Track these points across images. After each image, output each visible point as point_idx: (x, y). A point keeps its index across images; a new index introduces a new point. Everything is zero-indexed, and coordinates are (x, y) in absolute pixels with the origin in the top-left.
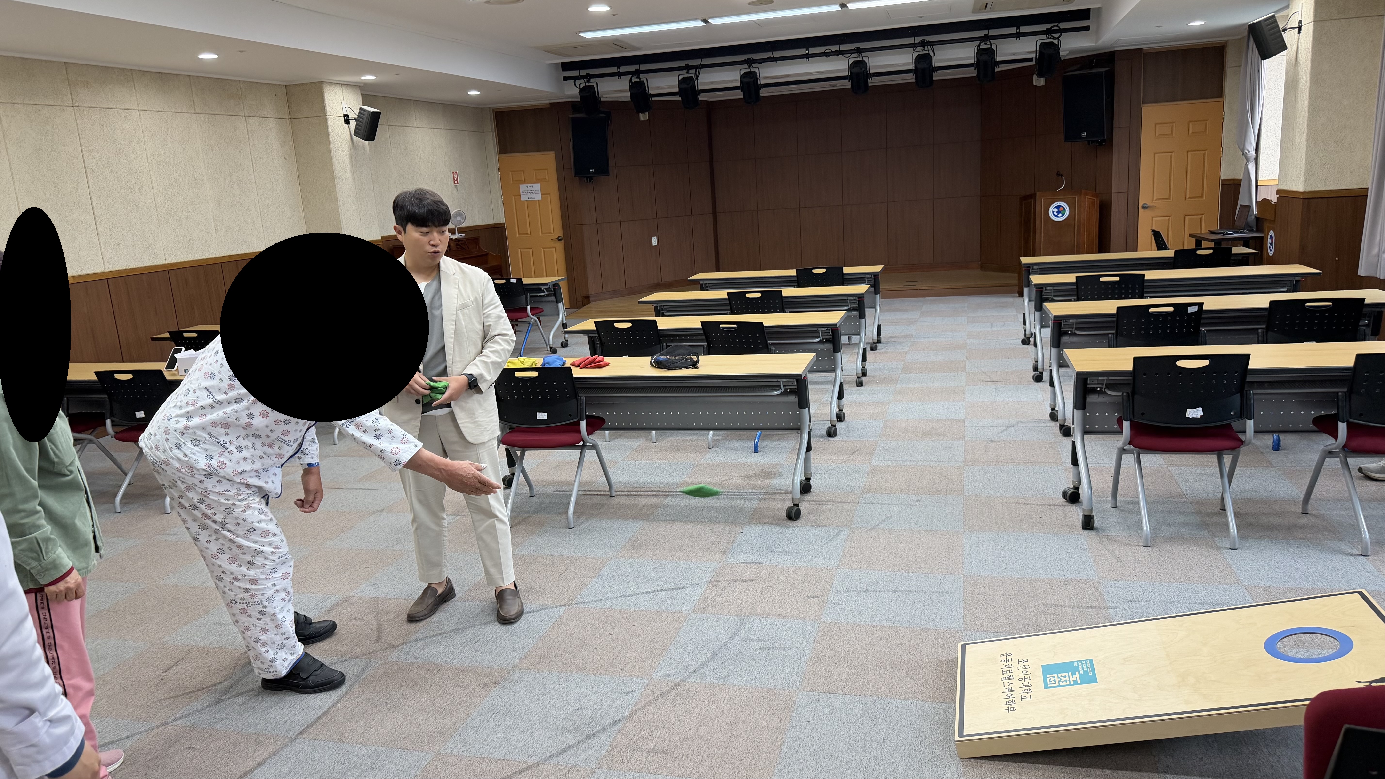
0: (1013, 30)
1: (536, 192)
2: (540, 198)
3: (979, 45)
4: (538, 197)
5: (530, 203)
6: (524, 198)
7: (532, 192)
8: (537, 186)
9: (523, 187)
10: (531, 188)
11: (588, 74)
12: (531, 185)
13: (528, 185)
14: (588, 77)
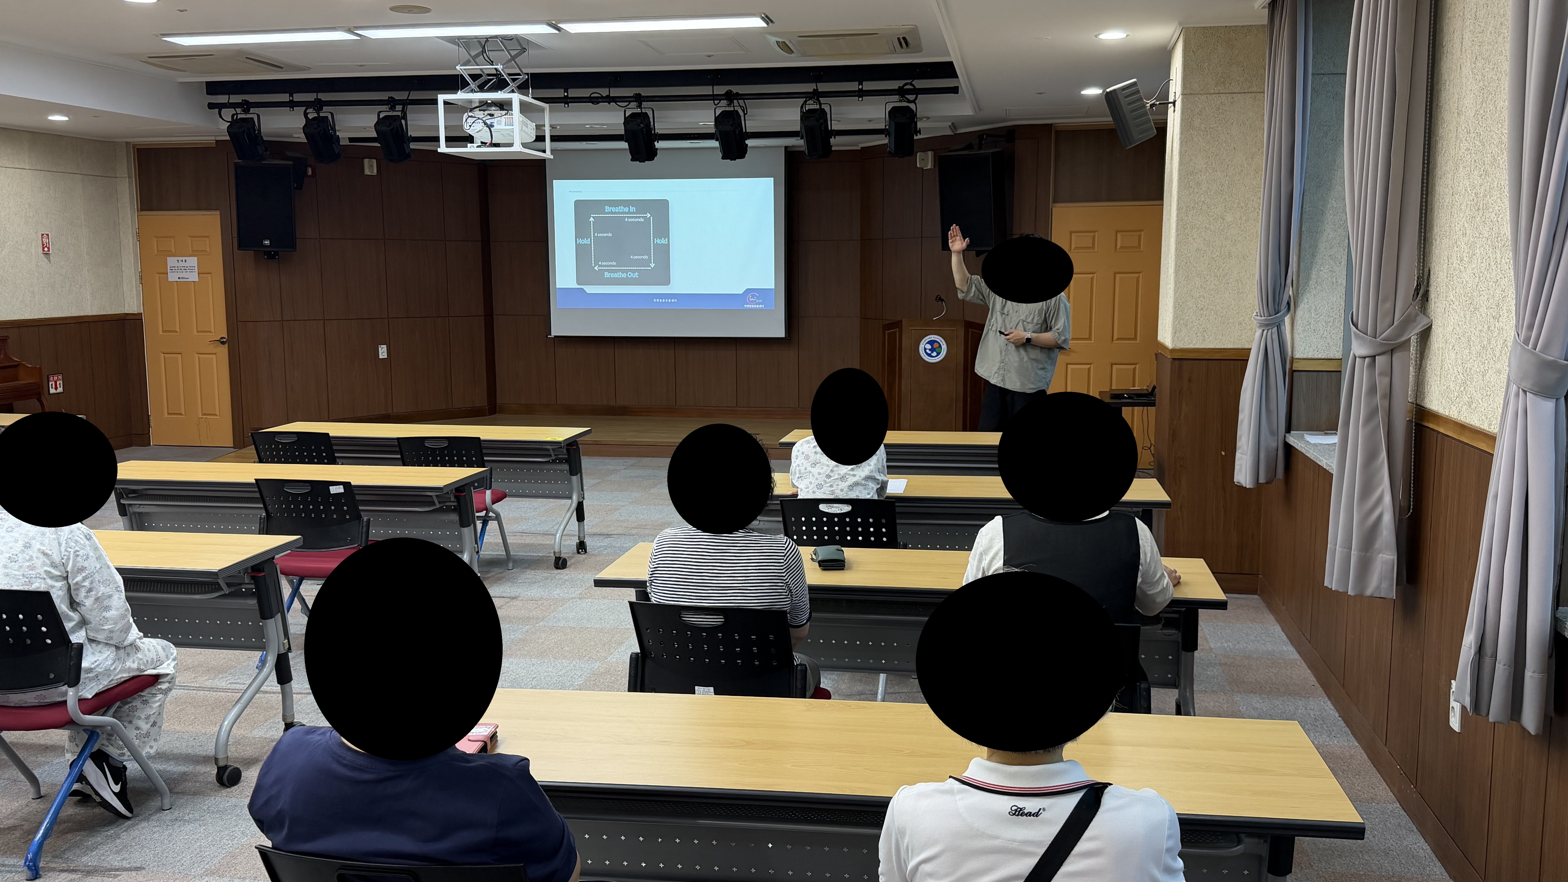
0: (853, 86)
1: (191, 269)
2: (197, 280)
3: (805, 103)
4: (194, 277)
5: (183, 285)
6: (173, 277)
7: (185, 269)
8: (193, 261)
9: (172, 261)
10: (184, 264)
11: (246, 102)
12: (183, 259)
13: (180, 259)
14: (246, 106)
